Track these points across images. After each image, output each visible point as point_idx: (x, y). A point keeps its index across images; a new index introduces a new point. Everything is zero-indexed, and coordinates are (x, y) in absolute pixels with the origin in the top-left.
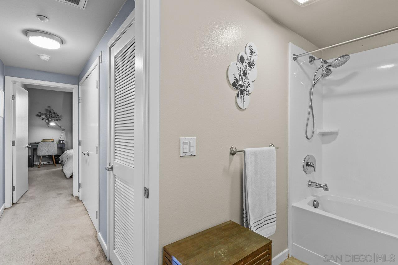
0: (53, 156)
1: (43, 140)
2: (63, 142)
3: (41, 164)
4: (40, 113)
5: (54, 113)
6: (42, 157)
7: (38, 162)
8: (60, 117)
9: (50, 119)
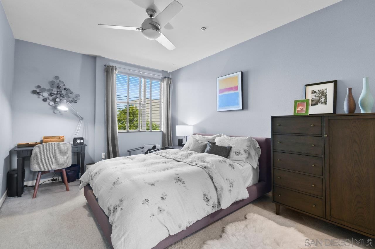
0: (64, 171)
1: (45, 138)
2: (82, 141)
3: (40, 183)
4: (39, 87)
5: (65, 89)
6: (42, 174)
7: (33, 180)
8: (76, 97)
9: (58, 100)
